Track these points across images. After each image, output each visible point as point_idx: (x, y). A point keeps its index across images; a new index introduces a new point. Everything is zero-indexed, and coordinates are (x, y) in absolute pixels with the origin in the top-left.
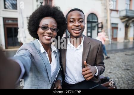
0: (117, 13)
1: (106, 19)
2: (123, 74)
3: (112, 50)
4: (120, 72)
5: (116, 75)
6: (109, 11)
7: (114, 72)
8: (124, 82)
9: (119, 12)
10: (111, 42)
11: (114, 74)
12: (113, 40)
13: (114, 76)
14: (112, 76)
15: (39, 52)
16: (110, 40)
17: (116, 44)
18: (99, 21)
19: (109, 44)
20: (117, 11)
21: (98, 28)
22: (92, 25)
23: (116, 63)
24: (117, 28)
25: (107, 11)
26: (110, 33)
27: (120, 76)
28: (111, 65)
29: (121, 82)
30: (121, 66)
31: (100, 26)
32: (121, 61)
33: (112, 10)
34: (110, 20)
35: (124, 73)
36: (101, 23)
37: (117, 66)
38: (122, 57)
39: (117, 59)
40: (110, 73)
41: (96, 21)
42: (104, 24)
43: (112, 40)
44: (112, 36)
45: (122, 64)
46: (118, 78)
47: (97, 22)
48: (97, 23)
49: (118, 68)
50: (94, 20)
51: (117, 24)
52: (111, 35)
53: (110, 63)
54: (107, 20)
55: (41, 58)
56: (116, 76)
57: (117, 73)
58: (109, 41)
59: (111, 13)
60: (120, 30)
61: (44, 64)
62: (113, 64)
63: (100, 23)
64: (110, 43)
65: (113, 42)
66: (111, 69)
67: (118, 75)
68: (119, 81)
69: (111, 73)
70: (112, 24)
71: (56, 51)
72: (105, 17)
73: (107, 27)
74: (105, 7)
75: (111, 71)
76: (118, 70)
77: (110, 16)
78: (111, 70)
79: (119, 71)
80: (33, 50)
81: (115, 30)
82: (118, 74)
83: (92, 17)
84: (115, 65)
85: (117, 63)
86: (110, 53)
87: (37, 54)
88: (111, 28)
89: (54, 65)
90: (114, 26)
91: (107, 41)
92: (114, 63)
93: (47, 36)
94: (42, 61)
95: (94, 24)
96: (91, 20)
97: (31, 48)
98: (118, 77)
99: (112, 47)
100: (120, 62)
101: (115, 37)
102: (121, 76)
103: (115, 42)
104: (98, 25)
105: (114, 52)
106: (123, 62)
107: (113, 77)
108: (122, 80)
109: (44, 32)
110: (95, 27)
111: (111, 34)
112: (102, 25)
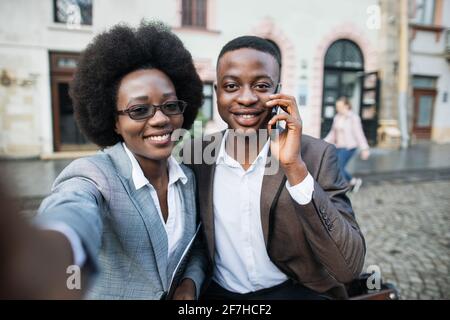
0: (437, 40)
1: (393, 58)
2: (443, 263)
3: (410, 172)
4: (433, 251)
5: (415, 262)
6: (405, 33)
7: (410, 250)
8: (443, 290)
9: (443, 36)
10: (409, 142)
11: (407, 258)
12: (414, 136)
13: (407, 265)
14: (400, 267)
15: (127, 187)
16: (406, 136)
17: (426, 151)
18: (369, 68)
19: (400, 148)
20: (436, 30)
21: (364, 91)
22: (340, 79)
23: (418, 218)
24: (433, 93)
25: (399, 32)
26: (407, 108)
27: (429, 267)
28: (400, 226)
29: (431, 290)
30: (438, 232)
31: (370, 83)
32: (439, 215)
33: (416, 28)
34: (410, 65)
35: (446, 258)
36: (376, 73)
37: (421, 229)
38: (442, 198)
39: (426, 203)
40: (393, 252)
41: (357, 65)
42: (384, 77)
43: (410, 134)
44: (414, 119)
45: (441, 225)
46: (421, 275)
47: (362, 70)
48: (359, 74)
49: (424, 238)
50: (348, 64)
51: (434, 78)
52: (408, 118)
53: (398, 218)
54: (396, 64)
55: (132, 209)
56: (415, 266)
57: (420, 254)
58: (401, 138)
59: (411, 39)
60: (445, 100)
61: (142, 227)
62: (407, 221)
63: (372, 73)
64: (405, 144)
65: (413, 143)
66: (401, 239)
67: (422, 263)
68: (424, 284)
69: (397, 255)
70: (417, 77)
71: (184, 182)
72: (392, 51)
73: (395, 88)
74: (392, 18)
75: (399, 248)
76: (424, 246)
77: (410, 50)
78: (397, 244)
79: (426, 250)
80: (107, 179)
81: (424, 101)
82: (423, 259)
83: (344, 51)
84: (416, 227)
85: (423, 218)
86: (399, 181)
87: (122, 195)
88: (411, 92)
89: (175, 226)
90: (423, 84)
91: (393, 138)
92: (411, 216)
93: (157, 136)
94: (138, 217)
95: (349, 78)
96: (339, 64)
97: (100, 174)
98: (421, 269)
99: (409, 161)
100: (436, 217)
101: (422, 123)
102: (435, 270)
103: (423, 142)
104: (362, 79)
105: (414, 178)
106: (445, 218)
107: (405, 271)
108: (437, 284)
109: (144, 126)
110: (352, 86)
111: (411, 112)
112: (378, 82)
